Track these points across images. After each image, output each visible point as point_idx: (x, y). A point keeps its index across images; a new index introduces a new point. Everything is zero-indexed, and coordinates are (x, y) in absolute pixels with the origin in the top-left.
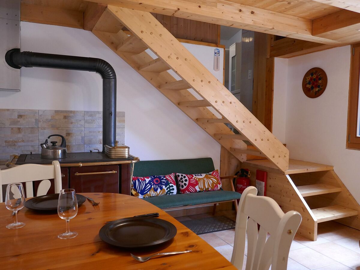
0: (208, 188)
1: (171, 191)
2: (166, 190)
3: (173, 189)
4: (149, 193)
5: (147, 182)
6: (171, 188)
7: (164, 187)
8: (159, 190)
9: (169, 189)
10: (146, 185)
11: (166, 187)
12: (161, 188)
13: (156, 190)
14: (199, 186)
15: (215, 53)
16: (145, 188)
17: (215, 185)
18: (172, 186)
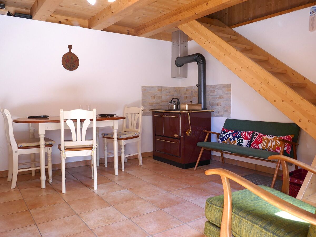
0: (270, 148)
1: (241, 143)
2: (237, 141)
3: (242, 142)
4: (225, 141)
5: (228, 133)
6: (241, 141)
7: (236, 139)
8: (233, 140)
9: (239, 142)
10: (227, 135)
11: (237, 139)
12: (234, 140)
13: (231, 140)
14: (262, 144)
15: (311, 13)
16: (225, 137)
17: (277, 147)
18: (242, 140)
